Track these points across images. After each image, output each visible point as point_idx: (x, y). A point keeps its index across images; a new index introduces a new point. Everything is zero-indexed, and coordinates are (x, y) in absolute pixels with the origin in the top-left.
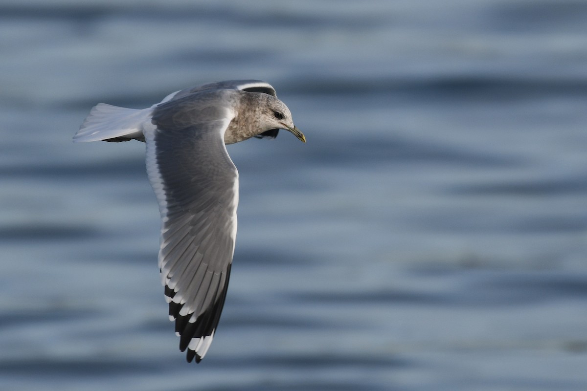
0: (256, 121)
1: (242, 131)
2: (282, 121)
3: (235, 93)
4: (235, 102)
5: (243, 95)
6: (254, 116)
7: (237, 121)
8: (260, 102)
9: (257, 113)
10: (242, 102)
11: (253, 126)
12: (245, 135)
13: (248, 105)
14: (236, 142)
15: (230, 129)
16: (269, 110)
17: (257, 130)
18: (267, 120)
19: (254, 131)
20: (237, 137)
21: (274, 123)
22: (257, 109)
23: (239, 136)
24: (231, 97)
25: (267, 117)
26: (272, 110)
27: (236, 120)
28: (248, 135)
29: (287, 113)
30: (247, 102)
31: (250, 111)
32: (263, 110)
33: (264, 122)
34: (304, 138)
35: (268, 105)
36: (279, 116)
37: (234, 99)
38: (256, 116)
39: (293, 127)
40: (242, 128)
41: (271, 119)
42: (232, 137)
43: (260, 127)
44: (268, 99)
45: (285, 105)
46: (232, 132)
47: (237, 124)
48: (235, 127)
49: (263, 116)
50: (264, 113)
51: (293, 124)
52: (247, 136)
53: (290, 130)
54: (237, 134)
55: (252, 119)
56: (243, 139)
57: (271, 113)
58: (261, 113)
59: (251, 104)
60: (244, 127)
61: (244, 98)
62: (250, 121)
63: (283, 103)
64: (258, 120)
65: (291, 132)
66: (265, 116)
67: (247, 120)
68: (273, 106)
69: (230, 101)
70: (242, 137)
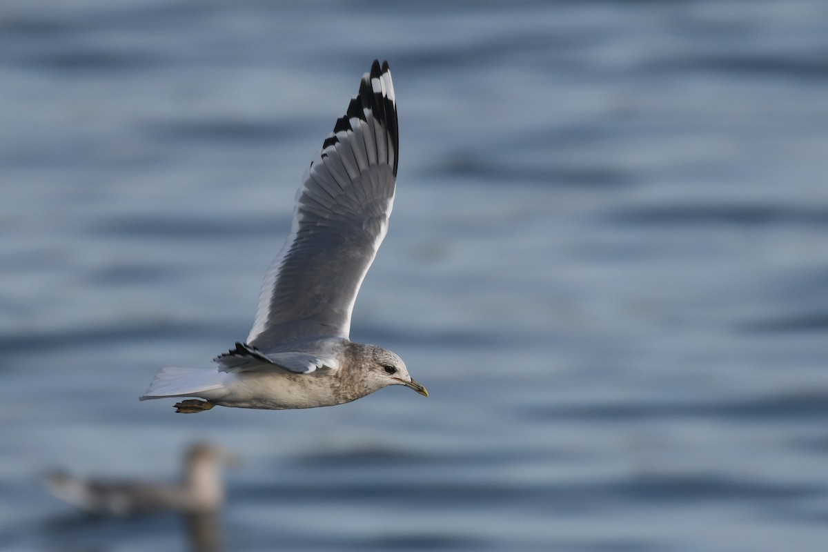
0: (362, 380)
1: (347, 391)
2: (396, 375)
3: (338, 345)
4: (339, 355)
5: (347, 347)
6: (361, 374)
7: (340, 378)
8: (365, 356)
9: (363, 370)
10: (346, 355)
11: (359, 386)
12: (349, 397)
13: (353, 359)
14: (338, 404)
15: (331, 387)
16: (376, 365)
17: (365, 391)
18: (376, 378)
19: (362, 392)
20: (339, 398)
21: (386, 380)
22: (363, 366)
23: (341, 397)
24: (334, 349)
25: (376, 374)
26: (381, 365)
27: (340, 376)
28: (353, 396)
29: (400, 365)
30: (351, 356)
31: (356, 369)
32: (370, 366)
33: (373, 380)
34: (425, 390)
35: (375, 360)
36: (391, 370)
37: (337, 351)
38: (363, 375)
39: (410, 380)
40: (346, 387)
41: (382, 376)
42: (333, 397)
43: (369, 387)
44: (374, 351)
45: (396, 355)
46: (334, 391)
47: (340, 382)
48: (338, 385)
49: (371, 373)
50: (371, 369)
51: (409, 376)
52: (351, 398)
53: (407, 385)
54: (340, 394)
55: (359, 378)
56: (347, 401)
57: (380, 368)
58: (368, 370)
59: (356, 360)
60: (349, 387)
61: (348, 350)
62: (356, 380)
63: (392, 354)
64: (366, 379)
65: (409, 387)
66: (373, 373)
67: (352, 378)
68: (381, 360)
69: (332, 354)
70: (346, 398)
